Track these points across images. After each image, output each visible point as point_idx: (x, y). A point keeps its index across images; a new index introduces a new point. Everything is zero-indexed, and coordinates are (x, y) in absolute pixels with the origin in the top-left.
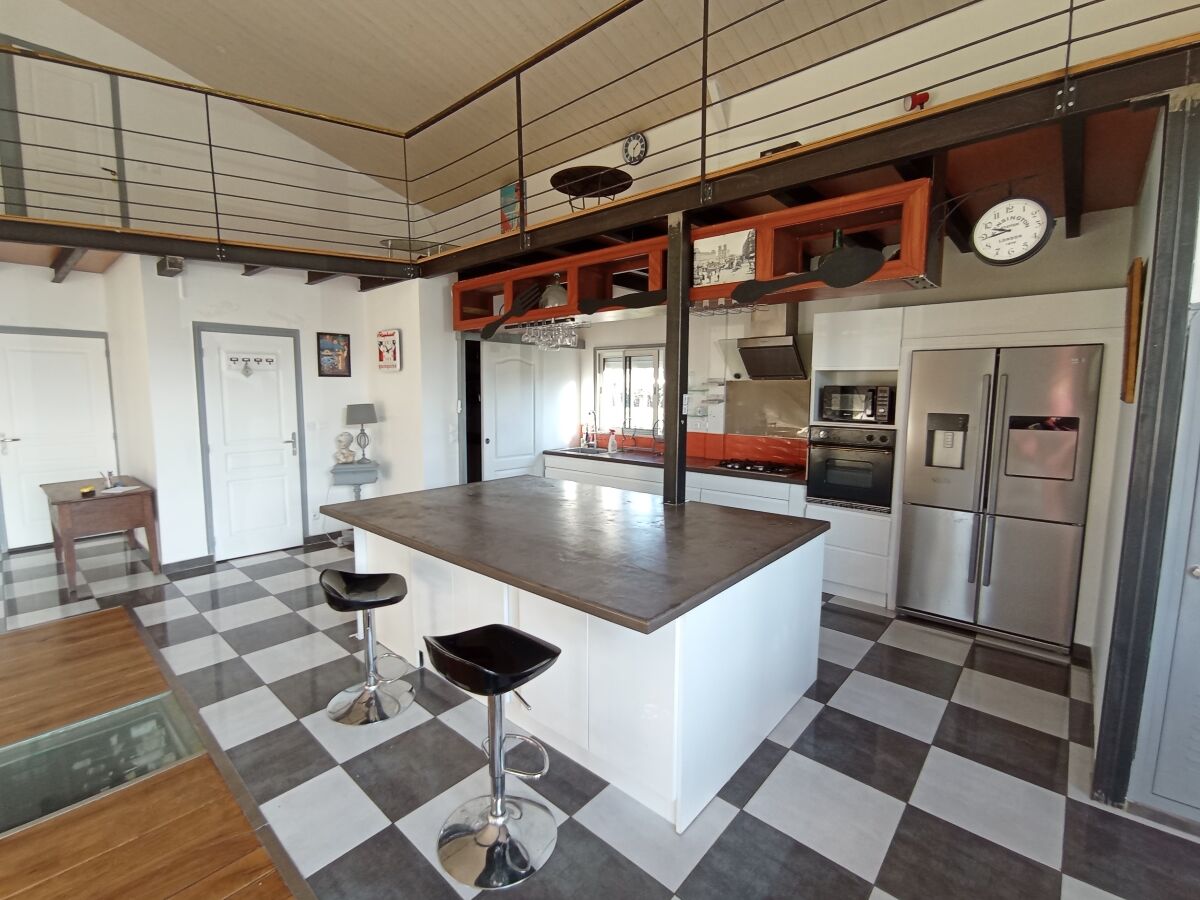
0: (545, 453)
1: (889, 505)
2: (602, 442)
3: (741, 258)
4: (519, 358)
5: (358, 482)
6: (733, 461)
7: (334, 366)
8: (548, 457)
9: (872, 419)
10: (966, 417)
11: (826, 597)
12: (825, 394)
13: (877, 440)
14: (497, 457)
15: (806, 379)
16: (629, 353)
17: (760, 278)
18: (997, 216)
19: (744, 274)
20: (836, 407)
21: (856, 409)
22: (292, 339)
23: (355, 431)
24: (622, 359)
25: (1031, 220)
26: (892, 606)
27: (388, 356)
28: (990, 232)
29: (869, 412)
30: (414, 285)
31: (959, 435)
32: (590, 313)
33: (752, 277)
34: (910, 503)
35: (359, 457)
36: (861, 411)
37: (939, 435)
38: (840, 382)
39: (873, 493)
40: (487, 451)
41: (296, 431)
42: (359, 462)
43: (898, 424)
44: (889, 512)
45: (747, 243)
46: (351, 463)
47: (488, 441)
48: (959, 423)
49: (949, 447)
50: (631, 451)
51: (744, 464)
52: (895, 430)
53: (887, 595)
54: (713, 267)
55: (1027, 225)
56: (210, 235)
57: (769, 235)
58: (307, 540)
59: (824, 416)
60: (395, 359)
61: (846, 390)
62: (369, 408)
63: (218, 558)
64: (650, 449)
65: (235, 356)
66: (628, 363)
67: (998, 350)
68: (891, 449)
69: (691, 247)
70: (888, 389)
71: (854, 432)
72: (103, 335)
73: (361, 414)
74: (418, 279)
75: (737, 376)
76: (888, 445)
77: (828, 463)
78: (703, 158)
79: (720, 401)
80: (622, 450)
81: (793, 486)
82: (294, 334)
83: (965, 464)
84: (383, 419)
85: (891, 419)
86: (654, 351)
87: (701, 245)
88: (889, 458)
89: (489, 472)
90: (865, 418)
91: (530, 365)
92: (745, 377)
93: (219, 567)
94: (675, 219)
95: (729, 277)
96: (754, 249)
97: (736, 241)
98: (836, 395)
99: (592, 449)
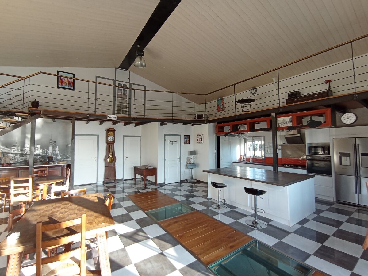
0: (233, 162)
1: (331, 174)
2: (248, 159)
3: (289, 122)
4: (227, 140)
5: (191, 168)
6: (286, 164)
7: (187, 142)
8: (234, 163)
9: (324, 154)
10: (349, 153)
11: (316, 198)
12: (310, 148)
13: (326, 159)
14: (223, 163)
15: (304, 144)
16: (254, 138)
17: (294, 126)
18: (346, 116)
19: (290, 125)
20: (313, 151)
21: (319, 151)
22: (179, 137)
23: (191, 156)
24: (252, 139)
25: (353, 117)
26: (335, 200)
27: (199, 140)
28: (345, 119)
29: (323, 152)
30: (207, 125)
31: (348, 158)
32: (253, 132)
33: (292, 125)
34: (337, 174)
35: (192, 162)
36: (321, 152)
37: (343, 158)
38: (314, 145)
39: (327, 172)
40: (221, 161)
41: (180, 156)
42: (192, 163)
43: (331, 155)
44: (331, 176)
45: (290, 119)
46: (191, 164)
47: (221, 159)
48: (348, 155)
49: (346, 161)
50: (255, 162)
51: (288, 165)
52: (331, 157)
53: (333, 197)
54: (282, 123)
55: (352, 117)
56: (171, 118)
57: (295, 117)
58: (181, 181)
59: (310, 153)
60: (201, 141)
61: (316, 147)
62: (195, 151)
63: (166, 183)
64: (261, 162)
65: (171, 141)
66: (253, 140)
67: (355, 138)
68: (330, 161)
69: (277, 119)
70: (327, 147)
71: (320, 157)
72: (140, 136)
73: (192, 153)
74: (208, 124)
75: (284, 143)
76: (329, 160)
77: (312, 165)
78: (279, 103)
79: (280, 150)
80: (253, 161)
81: (303, 170)
82: (180, 135)
83: (351, 164)
84: (197, 154)
85: (329, 154)
86: (261, 138)
87: (279, 119)
88: (330, 163)
89: (221, 166)
90: (322, 154)
91: (229, 141)
92: (286, 144)
93: (166, 185)
94: (273, 114)
95: (286, 125)
96: (292, 120)
97: (288, 119)
98: (313, 149)
99: (245, 161)
